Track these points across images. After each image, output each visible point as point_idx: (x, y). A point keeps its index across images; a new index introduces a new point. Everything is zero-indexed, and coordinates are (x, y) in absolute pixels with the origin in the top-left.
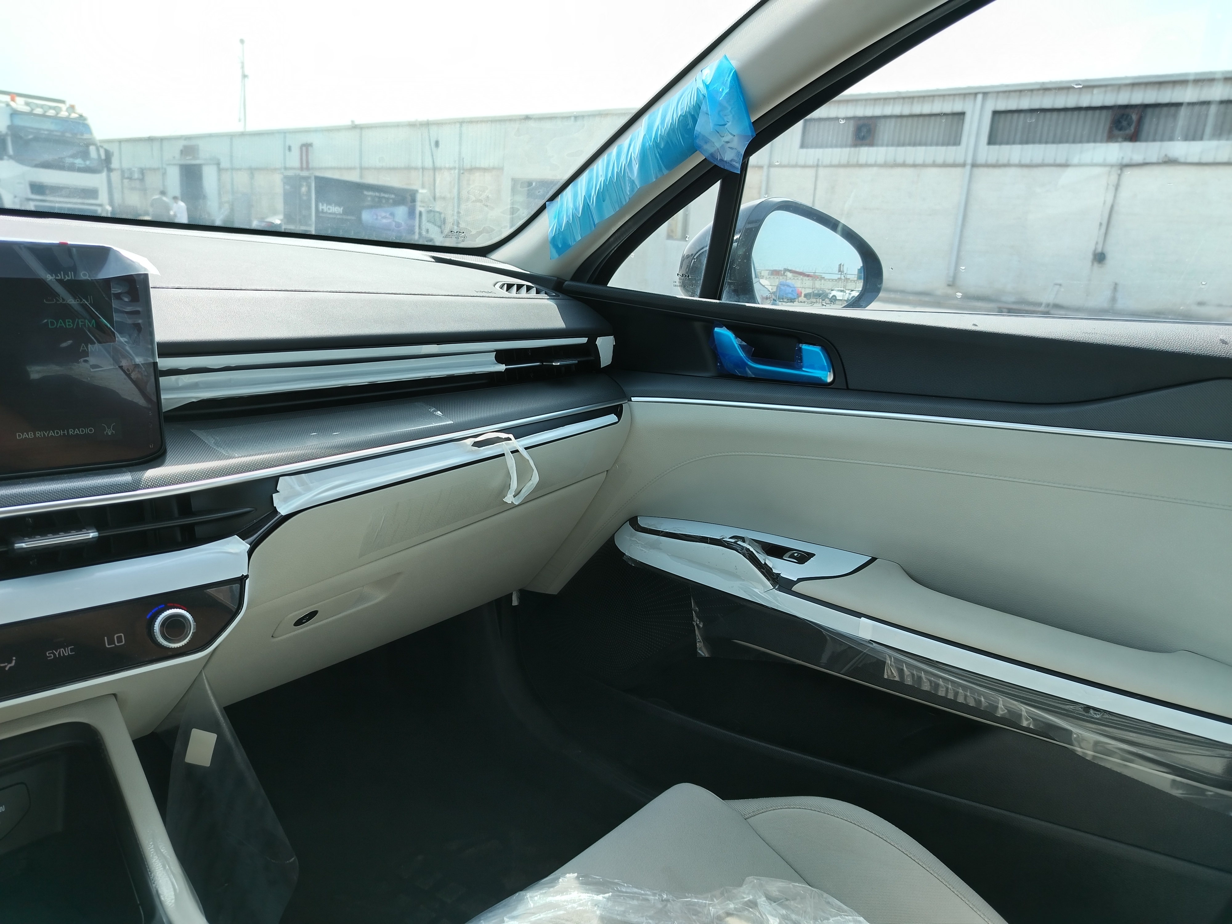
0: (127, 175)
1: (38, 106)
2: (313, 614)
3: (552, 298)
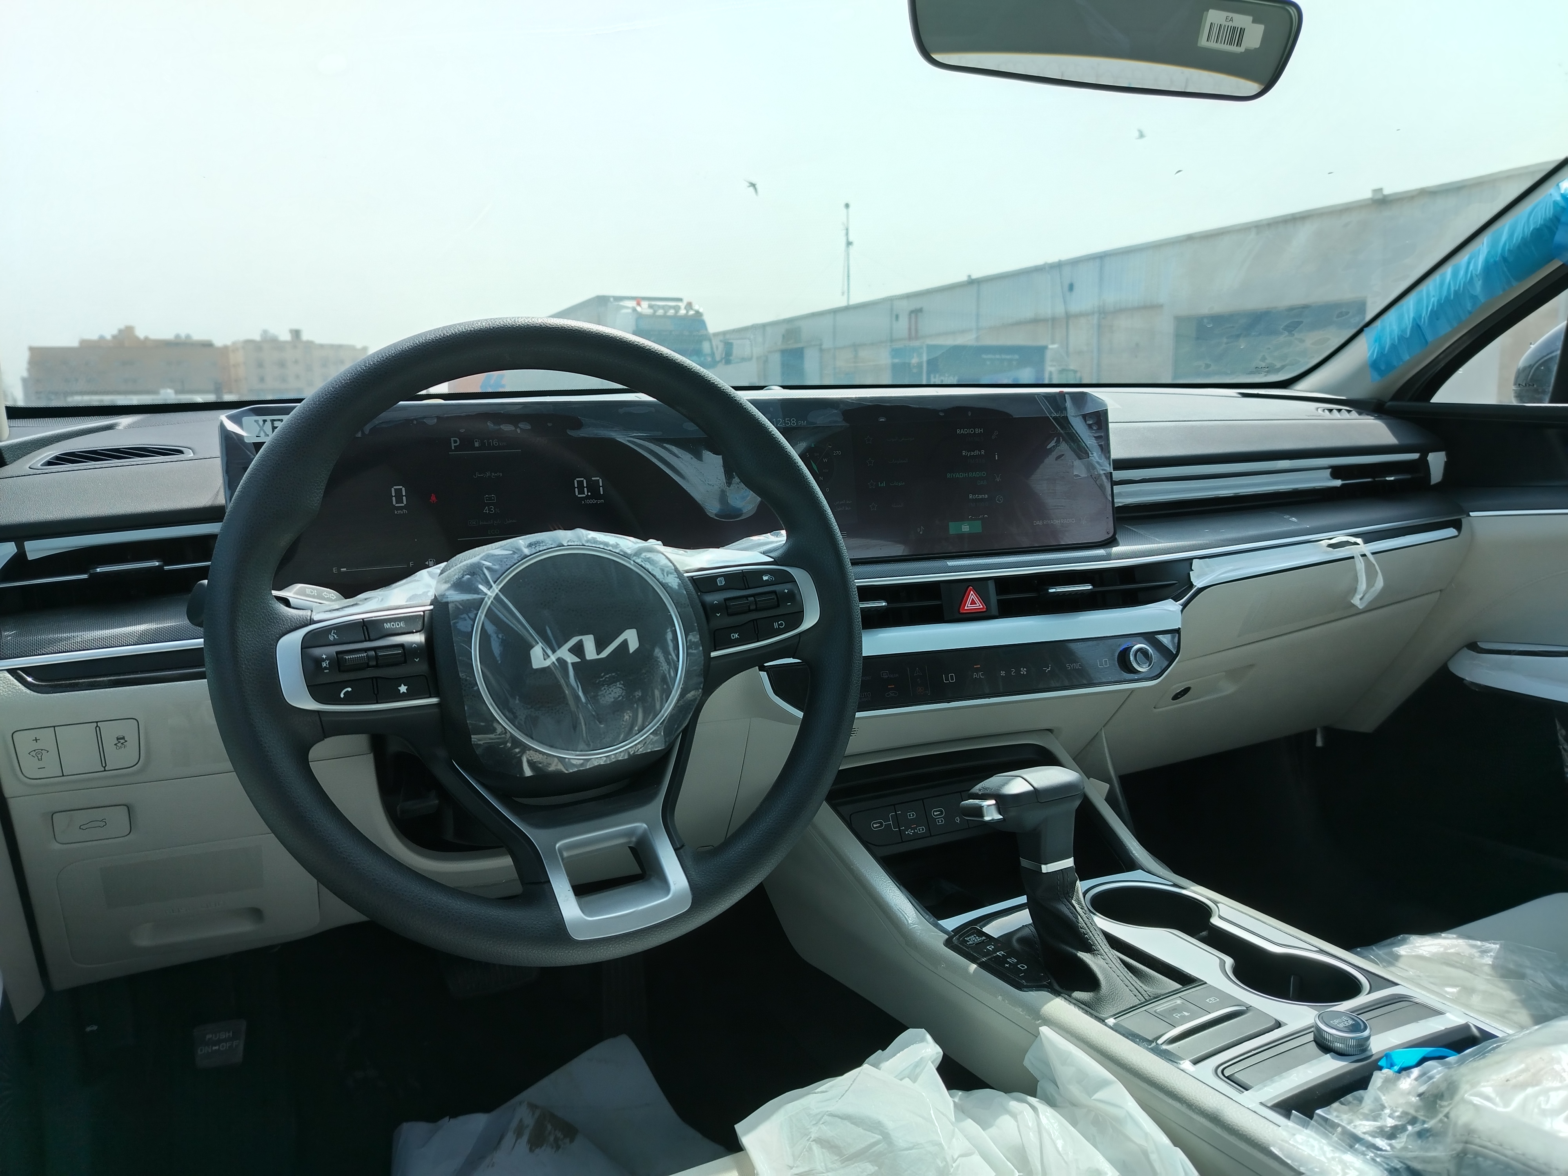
1: (660, 307)
2: (1187, 690)
3: (1377, 418)
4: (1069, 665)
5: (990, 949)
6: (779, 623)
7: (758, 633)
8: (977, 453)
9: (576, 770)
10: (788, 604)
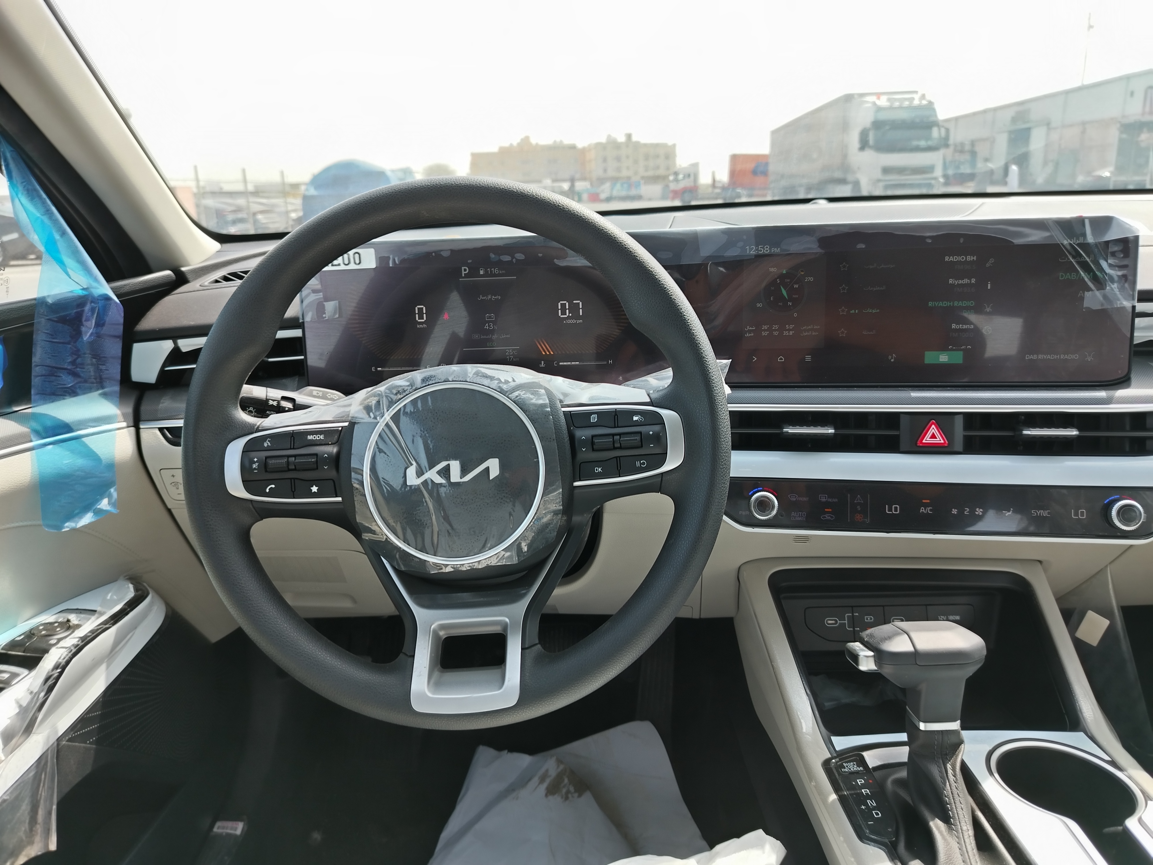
0: (960, 149)
1: (896, 100)
4: (1036, 512)
5: (859, 783)
6: (642, 462)
7: (620, 469)
8: (966, 281)
9: (437, 572)
10: (651, 445)
